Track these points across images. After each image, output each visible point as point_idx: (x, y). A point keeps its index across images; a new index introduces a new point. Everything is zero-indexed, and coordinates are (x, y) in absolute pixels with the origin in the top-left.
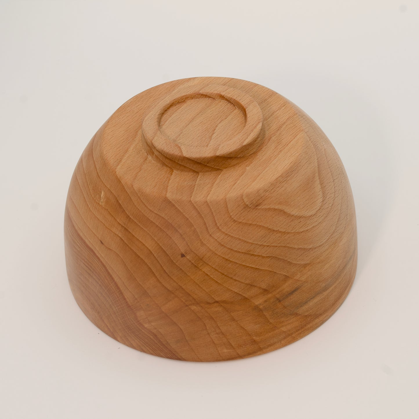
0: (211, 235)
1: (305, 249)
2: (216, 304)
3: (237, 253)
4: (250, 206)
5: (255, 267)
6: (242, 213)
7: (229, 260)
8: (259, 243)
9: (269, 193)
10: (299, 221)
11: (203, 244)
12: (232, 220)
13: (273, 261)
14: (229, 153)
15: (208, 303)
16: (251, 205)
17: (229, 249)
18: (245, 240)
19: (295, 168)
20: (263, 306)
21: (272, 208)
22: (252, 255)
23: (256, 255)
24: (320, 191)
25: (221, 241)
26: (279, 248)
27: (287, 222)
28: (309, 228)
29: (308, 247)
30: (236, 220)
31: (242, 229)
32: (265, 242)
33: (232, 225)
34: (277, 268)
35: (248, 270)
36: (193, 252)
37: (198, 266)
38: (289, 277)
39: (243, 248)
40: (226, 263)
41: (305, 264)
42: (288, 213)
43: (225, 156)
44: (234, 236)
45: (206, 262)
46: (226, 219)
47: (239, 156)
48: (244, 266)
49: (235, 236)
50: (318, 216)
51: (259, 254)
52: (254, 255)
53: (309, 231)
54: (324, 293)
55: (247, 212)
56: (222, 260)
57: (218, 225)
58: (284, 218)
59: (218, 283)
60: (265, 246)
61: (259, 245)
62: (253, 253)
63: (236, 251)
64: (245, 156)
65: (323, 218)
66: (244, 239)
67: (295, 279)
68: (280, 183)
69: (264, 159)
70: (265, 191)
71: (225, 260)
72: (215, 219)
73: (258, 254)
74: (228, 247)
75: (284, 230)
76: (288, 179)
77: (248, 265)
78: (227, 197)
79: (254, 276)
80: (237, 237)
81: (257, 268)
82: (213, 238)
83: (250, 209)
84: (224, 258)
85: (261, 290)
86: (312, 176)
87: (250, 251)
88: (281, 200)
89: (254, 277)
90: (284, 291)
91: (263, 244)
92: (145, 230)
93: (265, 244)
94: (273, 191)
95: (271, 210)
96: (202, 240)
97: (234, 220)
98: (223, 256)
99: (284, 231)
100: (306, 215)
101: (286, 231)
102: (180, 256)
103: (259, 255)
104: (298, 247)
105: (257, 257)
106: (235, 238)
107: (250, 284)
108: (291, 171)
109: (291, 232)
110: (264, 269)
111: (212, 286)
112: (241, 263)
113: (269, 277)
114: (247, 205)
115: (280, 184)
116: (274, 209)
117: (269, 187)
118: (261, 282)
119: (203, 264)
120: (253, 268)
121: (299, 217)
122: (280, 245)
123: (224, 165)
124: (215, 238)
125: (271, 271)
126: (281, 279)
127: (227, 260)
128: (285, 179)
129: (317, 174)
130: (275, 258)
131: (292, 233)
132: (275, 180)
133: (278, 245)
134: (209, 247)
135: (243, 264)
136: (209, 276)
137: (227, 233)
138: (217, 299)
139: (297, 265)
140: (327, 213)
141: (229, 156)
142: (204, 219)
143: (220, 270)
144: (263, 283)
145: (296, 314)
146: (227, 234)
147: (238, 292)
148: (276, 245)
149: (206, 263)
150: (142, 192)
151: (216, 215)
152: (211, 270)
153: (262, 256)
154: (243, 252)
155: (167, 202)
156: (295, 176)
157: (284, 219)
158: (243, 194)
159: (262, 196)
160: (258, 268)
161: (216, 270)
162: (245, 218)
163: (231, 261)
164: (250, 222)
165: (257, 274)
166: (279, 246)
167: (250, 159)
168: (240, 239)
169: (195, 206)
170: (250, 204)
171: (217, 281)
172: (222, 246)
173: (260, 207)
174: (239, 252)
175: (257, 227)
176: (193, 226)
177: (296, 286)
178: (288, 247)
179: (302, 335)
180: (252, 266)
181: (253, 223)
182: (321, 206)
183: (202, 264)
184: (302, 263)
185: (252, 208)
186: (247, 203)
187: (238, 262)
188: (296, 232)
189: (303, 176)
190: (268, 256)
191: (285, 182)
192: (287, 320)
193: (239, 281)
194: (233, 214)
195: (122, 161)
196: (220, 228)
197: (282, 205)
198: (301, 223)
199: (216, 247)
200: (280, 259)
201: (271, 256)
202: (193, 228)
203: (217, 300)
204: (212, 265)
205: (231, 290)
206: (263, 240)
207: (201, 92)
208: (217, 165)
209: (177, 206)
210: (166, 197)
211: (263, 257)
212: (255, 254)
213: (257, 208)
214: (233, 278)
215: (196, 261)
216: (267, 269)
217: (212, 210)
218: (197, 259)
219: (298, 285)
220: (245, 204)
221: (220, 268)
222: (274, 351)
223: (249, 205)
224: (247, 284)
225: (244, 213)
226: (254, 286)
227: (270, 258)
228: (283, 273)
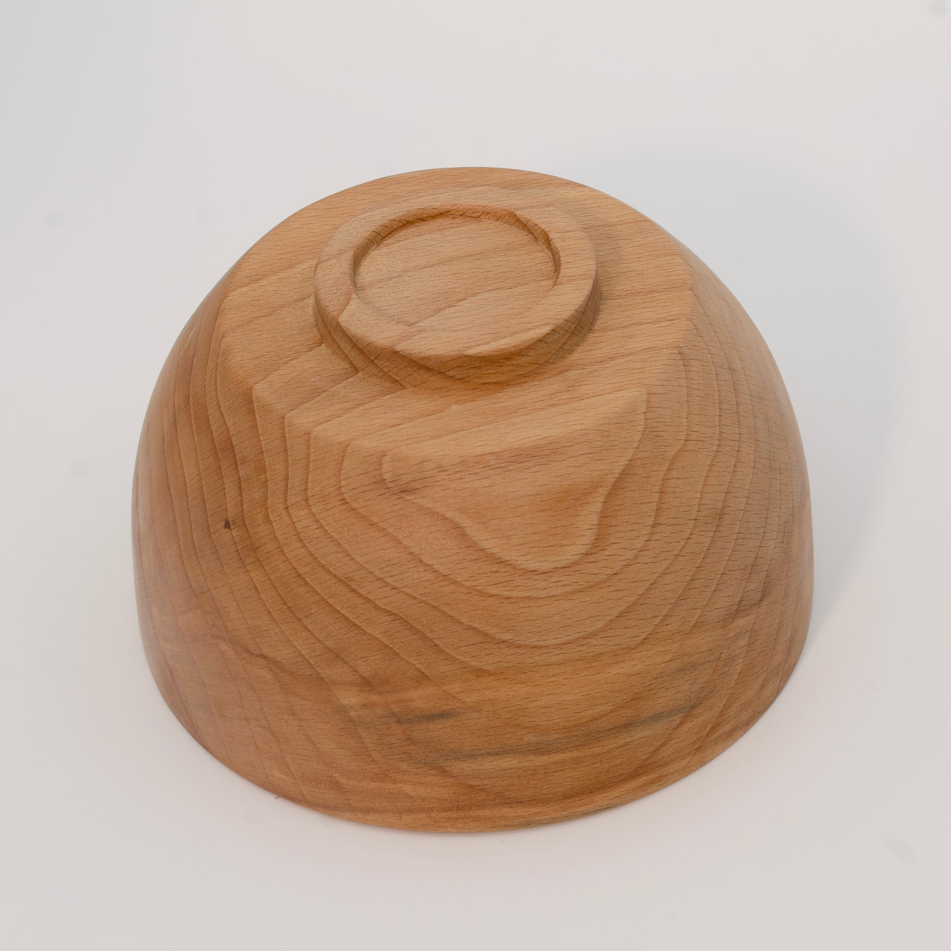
0: (287, 508)
1: (487, 635)
2: (261, 661)
3: (323, 572)
4: (389, 485)
5: (354, 620)
6: (366, 491)
7: (303, 578)
8: (377, 572)
9: (447, 477)
10: (494, 569)
11: (267, 520)
12: (339, 498)
13: (396, 626)
14: (423, 354)
15: (248, 651)
16: (392, 484)
17: (311, 554)
18: (350, 552)
19: (547, 452)
20: (356, 713)
21: (438, 513)
22: (354, 591)
23: (361, 596)
24: (590, 531)
25: (302, 530)
26: (420, 605)
27: (461, 557)
28: (514, 594)
29: (497, 636)
30: (348, 501)
31: (353, 525)
32: (391, 576)
33: (336, 506)
34: (402, 645)
35: (337, 618)
36: (246, 526)
37: (245, 561)
38: (429, 678)
39: (340, 567)
40: (296, 582)
41: (481, 669)
42: (475, 539)
43: (415, 360)
44: (329, 531)
45: (261, 560)
46: (328, 488)
47: (450, 373)
48: (330, 605)
49: (332, 534)
50: (553, 580)
51: (369, 596)
52: (358, 593)
53: (512, 600)
54: (532, 757)
55: (378, 494)
56: (290, 572)
57: (309, 493)
58: (456, 545)
59: (272, 616)
60: (387, 585)
61: (375, 576)
62: (356, 588)
63: (324, 566)
64: (467, 379)
65: (566, 589)
66: (347, 548)
67: (444, 691)
68: (485, 467)
69: (505, 404)
70: (440, 469)
71: (296, 575)
72: (307, 479)
73: (366, 596)
74: (312, 549)
75: (446, 572)
76: (512, 468)
77: (338, 609)
78: (352, 444)
79: (347, 638)
80: (336, 538)
81: (355, 625)
82: (289, 515)
83: (387, 490)
84: (294, 568)
85: (356, 677)
86: (585, 489)
87: (351, 581)
88: (467, 504)
89: (346, 640)
90: (412, 704)
91: (386, 579)
92: (194, 438)
93: (390, 580)
94: (458, 476)
95: (431, 515)
96: (269, 510)
97: (344, 499)
98: (294, 564)
99: (446, 574)
100: (519, 562)
101: (451, 577)
102: (223, 523)
103: (370, 598)
104: (470, 624)
105: (362, 601)
106: (331, 537)
107: (334, 652)
108: (530, 453)
109: (463, 583)
110: (371, 632)
111: (259, 617)
112: (326, 597)
113: (378, 657)
114: (385, 480)
115: (482, 470)
116: (443, 515)
117: (453, 465)
118: (361, 658)
119: (254, 562)
120: (348, 619)
121: (498, 561)
122: (424, 599)
123: (410, 377)
124: (293, 517)
125: (387, 646)
126: (409, 674)
127: (299, 575)
128: (503, 465)
129: (603, 491)
130: (402, 620)
131: (464, 586)
132: (476, 456)
133: (419, 597)
134: (276, 532)
135: (328, 600)
136: (258, 592)
137: (318, 518)
138: (265, 651)
139: (456, 661)
140: (588, 584)
141: (422, 363)
142: (290, 469)
143: (281, 590)
144: (365, 664)
145: (443, 772)
146: (317, 521)
147: (307, 657)
148: (414, 595)
149: (260, 562)
150: (227, 357)
151: (312, 471)
152: (265, 581)
153: (374, 603)
154: (336, 574)
155: (248, 398)
156: (534, 469)
157: (455, 547)
158: (386, 452)
159: (427, 476)
160: (360, 625)
161: (274, 586)
162: (366, 506)
163: (307, 583)
164: (375, 519)
165: (354, 637)
166: (422, 602)
167: (480, 392)
168: (339, 545)
169: (286, 432)
170: (392, 480)
171: (269, 612)
172: (299, 541)
173: (409, 498)
174: (329, 572)
175: (386, 535)
176: (266, 473)
177: (445, 707)
178: (443, 612)
179: (461, 825)
180: (346, 615)
181: (381, 524)
182: (576, 563)
183: (252, 560)
184: (473, 663)
185: (392, 490)
186: (386, 476)
187: (319, 592)
188: (475, 589)
189: (557, 479)
190: (389, 611)
191: (500, 470)
192: (416, 774)
193: (313, 634)
194: (347, 485)
195: (261, 281)
196: (310, 501)
197: (465, 517)
198: (497, 574)
199: (287, 538)
200: (416, 629)
201: (395, 612)
202: (262, 477)
203: (265, 654)
204: (271, 572)
205: (295, 647)
206: (388, 569)
207: (518, 213)
208: (394, 370)
209: (257, 416)
210: (251, 389)
211: (377, 608)
212: (361, 591)
213: (403, 495)
214: (302, 621)
215: (244, 549)
216: (379, 636)
217: (312, 456)
218: (248, 546)
219: (449, 707)
220: (381, 475)
221: (281, 586)
222: (384, 827)
223: (387, 481)
224: (330, 650)
225: (371, 493)
226: (342, 659)
227: (390, 617)
228: (415, 663)
